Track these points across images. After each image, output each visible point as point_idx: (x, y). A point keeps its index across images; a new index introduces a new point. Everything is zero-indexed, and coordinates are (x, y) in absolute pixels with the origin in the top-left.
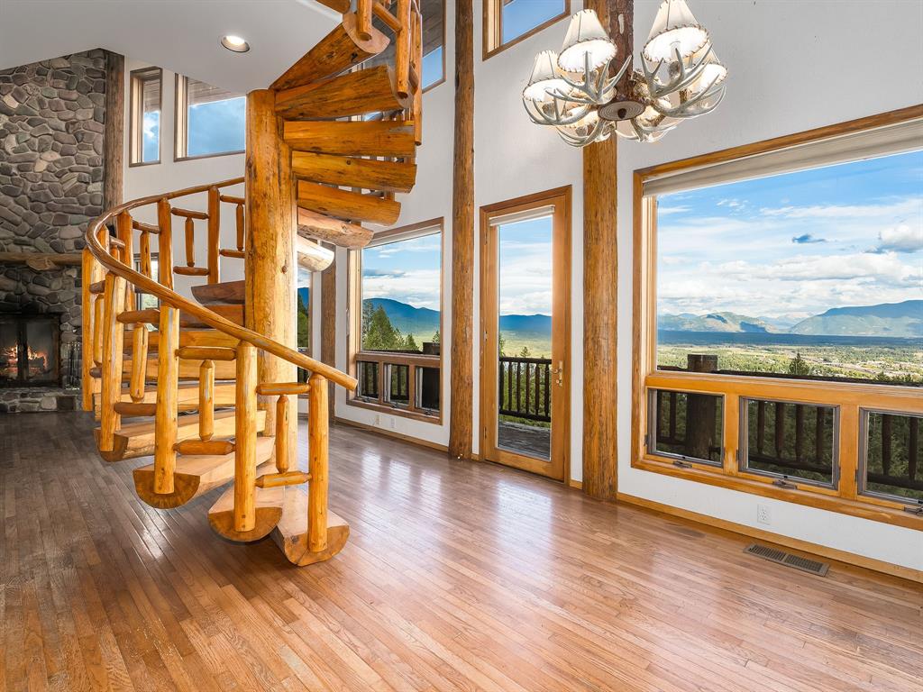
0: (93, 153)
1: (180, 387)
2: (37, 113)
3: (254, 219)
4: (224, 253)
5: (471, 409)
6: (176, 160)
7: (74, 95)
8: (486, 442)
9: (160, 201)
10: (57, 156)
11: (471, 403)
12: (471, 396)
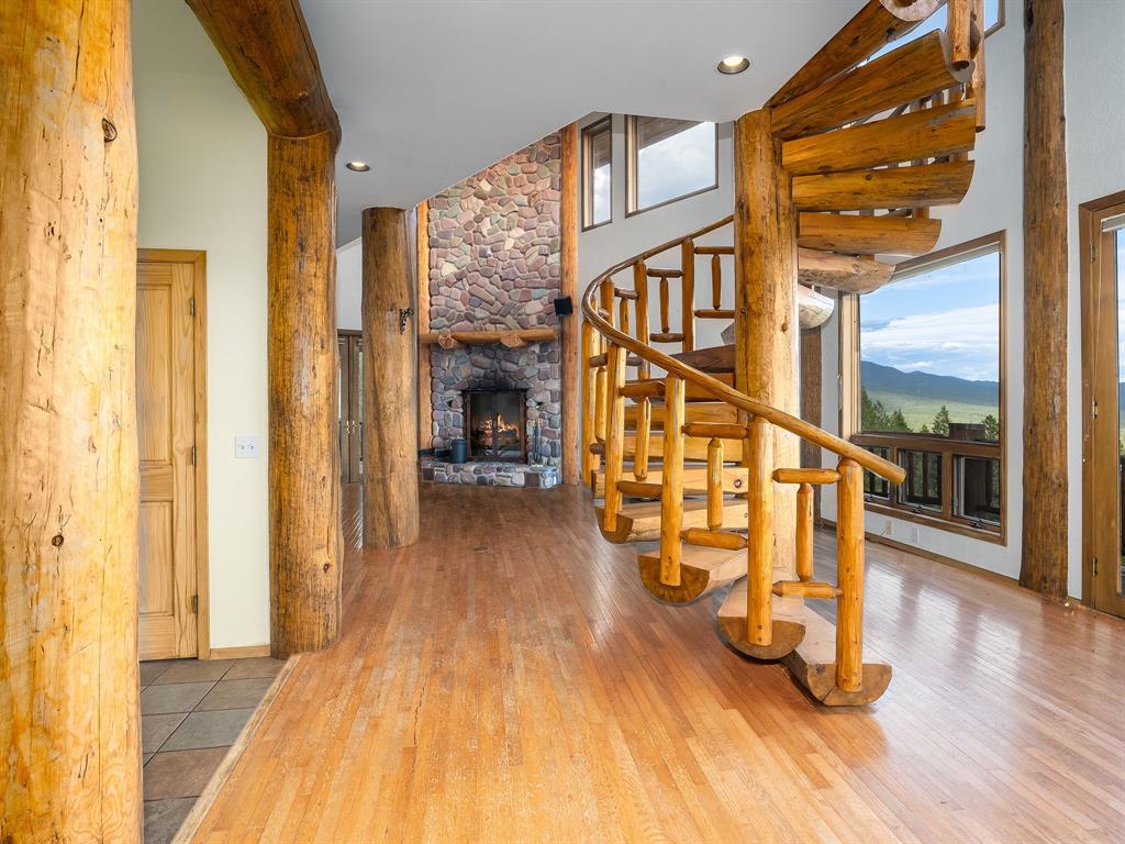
0: (551, 223)
1: (686, 467)
2: (504, 192)
3: (747, 269)
4: (700, 314)
5: (1066, 526)
6: (628, 216)
7: (534, 166)
8: (1097, 581)
9: (636, 263)
10: (521, 232)
11: (1064, 516)
12: (1064, 505)
